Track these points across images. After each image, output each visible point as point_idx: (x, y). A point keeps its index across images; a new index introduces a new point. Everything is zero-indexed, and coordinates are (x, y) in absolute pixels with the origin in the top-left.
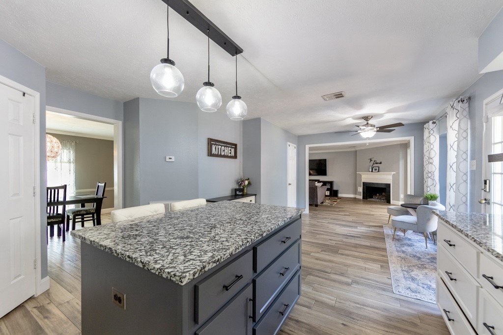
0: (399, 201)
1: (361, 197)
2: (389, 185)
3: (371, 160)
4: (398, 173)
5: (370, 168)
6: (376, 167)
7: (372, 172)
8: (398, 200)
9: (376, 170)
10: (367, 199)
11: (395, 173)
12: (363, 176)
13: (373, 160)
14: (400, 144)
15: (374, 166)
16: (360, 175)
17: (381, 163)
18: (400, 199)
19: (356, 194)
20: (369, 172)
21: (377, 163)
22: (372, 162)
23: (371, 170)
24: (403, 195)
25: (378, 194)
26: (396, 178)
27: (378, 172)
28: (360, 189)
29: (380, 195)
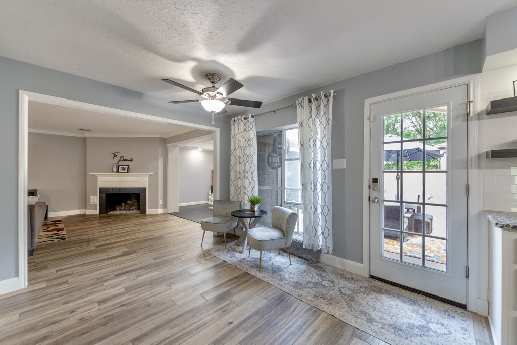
0: (157, 208)
1: (97, 212)
2: (144, 190)
3: (115, 155)
4: (156, 174)
5: (115, 166)
6: (122, 165)
7: (118, 171)
8: (156, 206)
9: (124, 169)
10: (107, 212)
11: (152, 173)
12: (100, 179)
13: (119, 155)
14: (159, 138)
15: (121, 163)
16: (95, 177)
17: (131, 160)
18: (159, 206)
19: (86, 208)
20: (113, 171)
21: (125, 160)
22: (117, 159)
23: (115, 169)
24: (162, 200)
25: (123, 204)
26: (153, 180)
27: (128, 172)
28: (95, 199)
29: (126, 204)
